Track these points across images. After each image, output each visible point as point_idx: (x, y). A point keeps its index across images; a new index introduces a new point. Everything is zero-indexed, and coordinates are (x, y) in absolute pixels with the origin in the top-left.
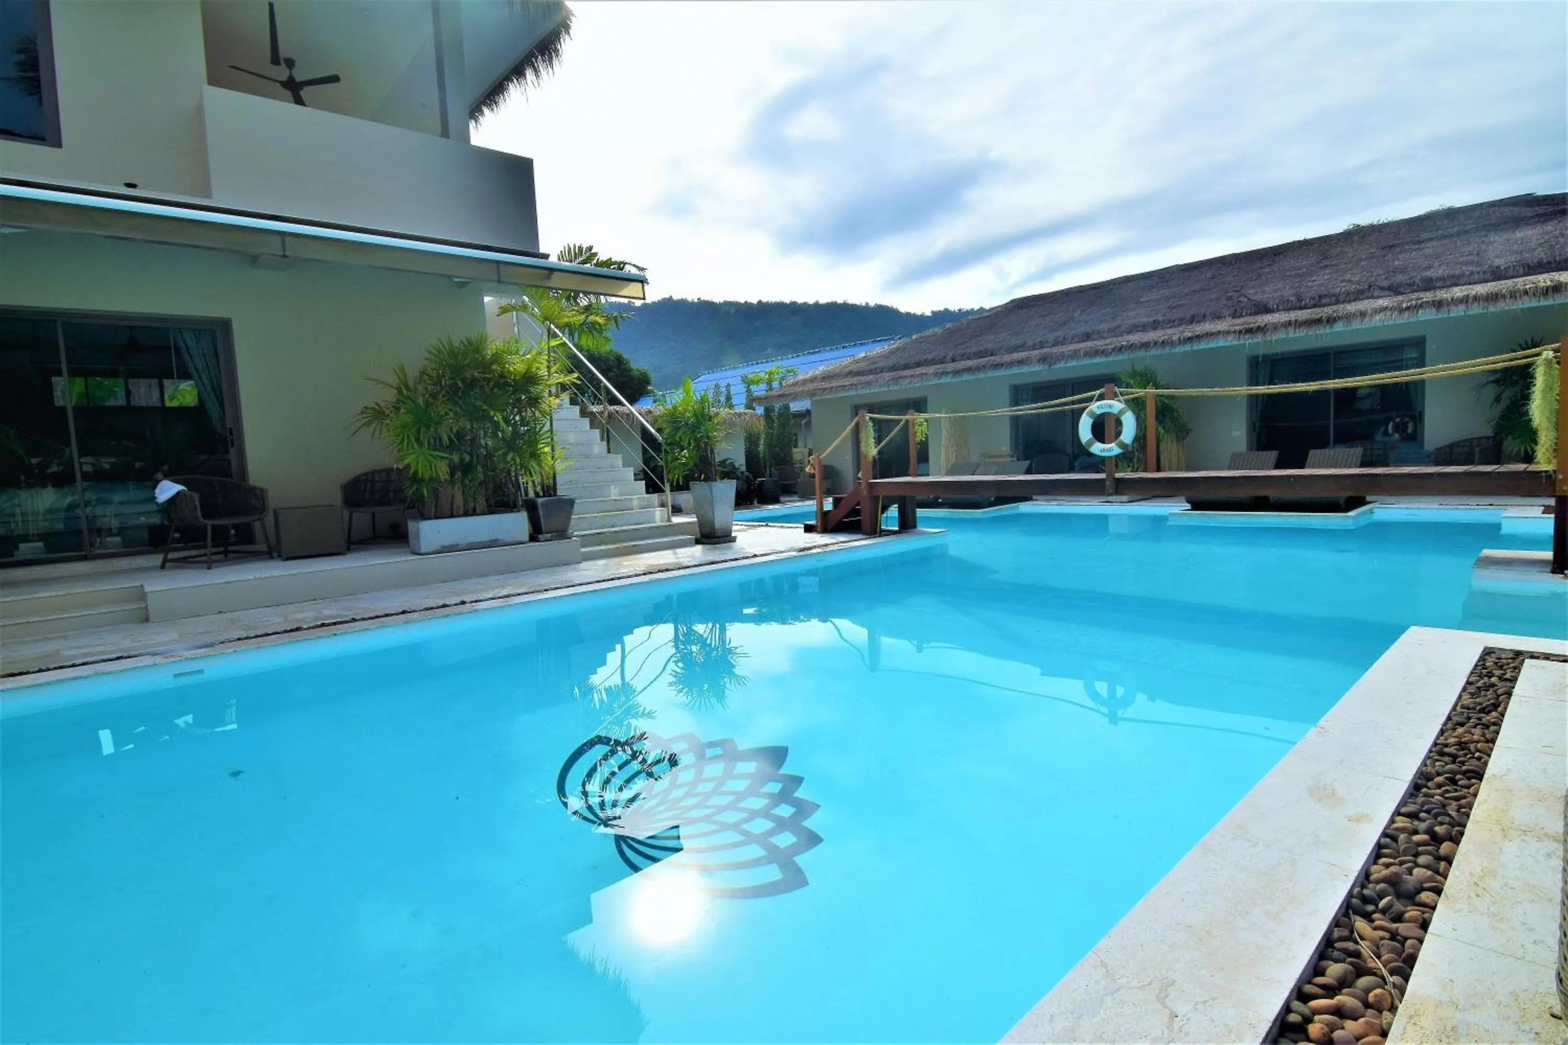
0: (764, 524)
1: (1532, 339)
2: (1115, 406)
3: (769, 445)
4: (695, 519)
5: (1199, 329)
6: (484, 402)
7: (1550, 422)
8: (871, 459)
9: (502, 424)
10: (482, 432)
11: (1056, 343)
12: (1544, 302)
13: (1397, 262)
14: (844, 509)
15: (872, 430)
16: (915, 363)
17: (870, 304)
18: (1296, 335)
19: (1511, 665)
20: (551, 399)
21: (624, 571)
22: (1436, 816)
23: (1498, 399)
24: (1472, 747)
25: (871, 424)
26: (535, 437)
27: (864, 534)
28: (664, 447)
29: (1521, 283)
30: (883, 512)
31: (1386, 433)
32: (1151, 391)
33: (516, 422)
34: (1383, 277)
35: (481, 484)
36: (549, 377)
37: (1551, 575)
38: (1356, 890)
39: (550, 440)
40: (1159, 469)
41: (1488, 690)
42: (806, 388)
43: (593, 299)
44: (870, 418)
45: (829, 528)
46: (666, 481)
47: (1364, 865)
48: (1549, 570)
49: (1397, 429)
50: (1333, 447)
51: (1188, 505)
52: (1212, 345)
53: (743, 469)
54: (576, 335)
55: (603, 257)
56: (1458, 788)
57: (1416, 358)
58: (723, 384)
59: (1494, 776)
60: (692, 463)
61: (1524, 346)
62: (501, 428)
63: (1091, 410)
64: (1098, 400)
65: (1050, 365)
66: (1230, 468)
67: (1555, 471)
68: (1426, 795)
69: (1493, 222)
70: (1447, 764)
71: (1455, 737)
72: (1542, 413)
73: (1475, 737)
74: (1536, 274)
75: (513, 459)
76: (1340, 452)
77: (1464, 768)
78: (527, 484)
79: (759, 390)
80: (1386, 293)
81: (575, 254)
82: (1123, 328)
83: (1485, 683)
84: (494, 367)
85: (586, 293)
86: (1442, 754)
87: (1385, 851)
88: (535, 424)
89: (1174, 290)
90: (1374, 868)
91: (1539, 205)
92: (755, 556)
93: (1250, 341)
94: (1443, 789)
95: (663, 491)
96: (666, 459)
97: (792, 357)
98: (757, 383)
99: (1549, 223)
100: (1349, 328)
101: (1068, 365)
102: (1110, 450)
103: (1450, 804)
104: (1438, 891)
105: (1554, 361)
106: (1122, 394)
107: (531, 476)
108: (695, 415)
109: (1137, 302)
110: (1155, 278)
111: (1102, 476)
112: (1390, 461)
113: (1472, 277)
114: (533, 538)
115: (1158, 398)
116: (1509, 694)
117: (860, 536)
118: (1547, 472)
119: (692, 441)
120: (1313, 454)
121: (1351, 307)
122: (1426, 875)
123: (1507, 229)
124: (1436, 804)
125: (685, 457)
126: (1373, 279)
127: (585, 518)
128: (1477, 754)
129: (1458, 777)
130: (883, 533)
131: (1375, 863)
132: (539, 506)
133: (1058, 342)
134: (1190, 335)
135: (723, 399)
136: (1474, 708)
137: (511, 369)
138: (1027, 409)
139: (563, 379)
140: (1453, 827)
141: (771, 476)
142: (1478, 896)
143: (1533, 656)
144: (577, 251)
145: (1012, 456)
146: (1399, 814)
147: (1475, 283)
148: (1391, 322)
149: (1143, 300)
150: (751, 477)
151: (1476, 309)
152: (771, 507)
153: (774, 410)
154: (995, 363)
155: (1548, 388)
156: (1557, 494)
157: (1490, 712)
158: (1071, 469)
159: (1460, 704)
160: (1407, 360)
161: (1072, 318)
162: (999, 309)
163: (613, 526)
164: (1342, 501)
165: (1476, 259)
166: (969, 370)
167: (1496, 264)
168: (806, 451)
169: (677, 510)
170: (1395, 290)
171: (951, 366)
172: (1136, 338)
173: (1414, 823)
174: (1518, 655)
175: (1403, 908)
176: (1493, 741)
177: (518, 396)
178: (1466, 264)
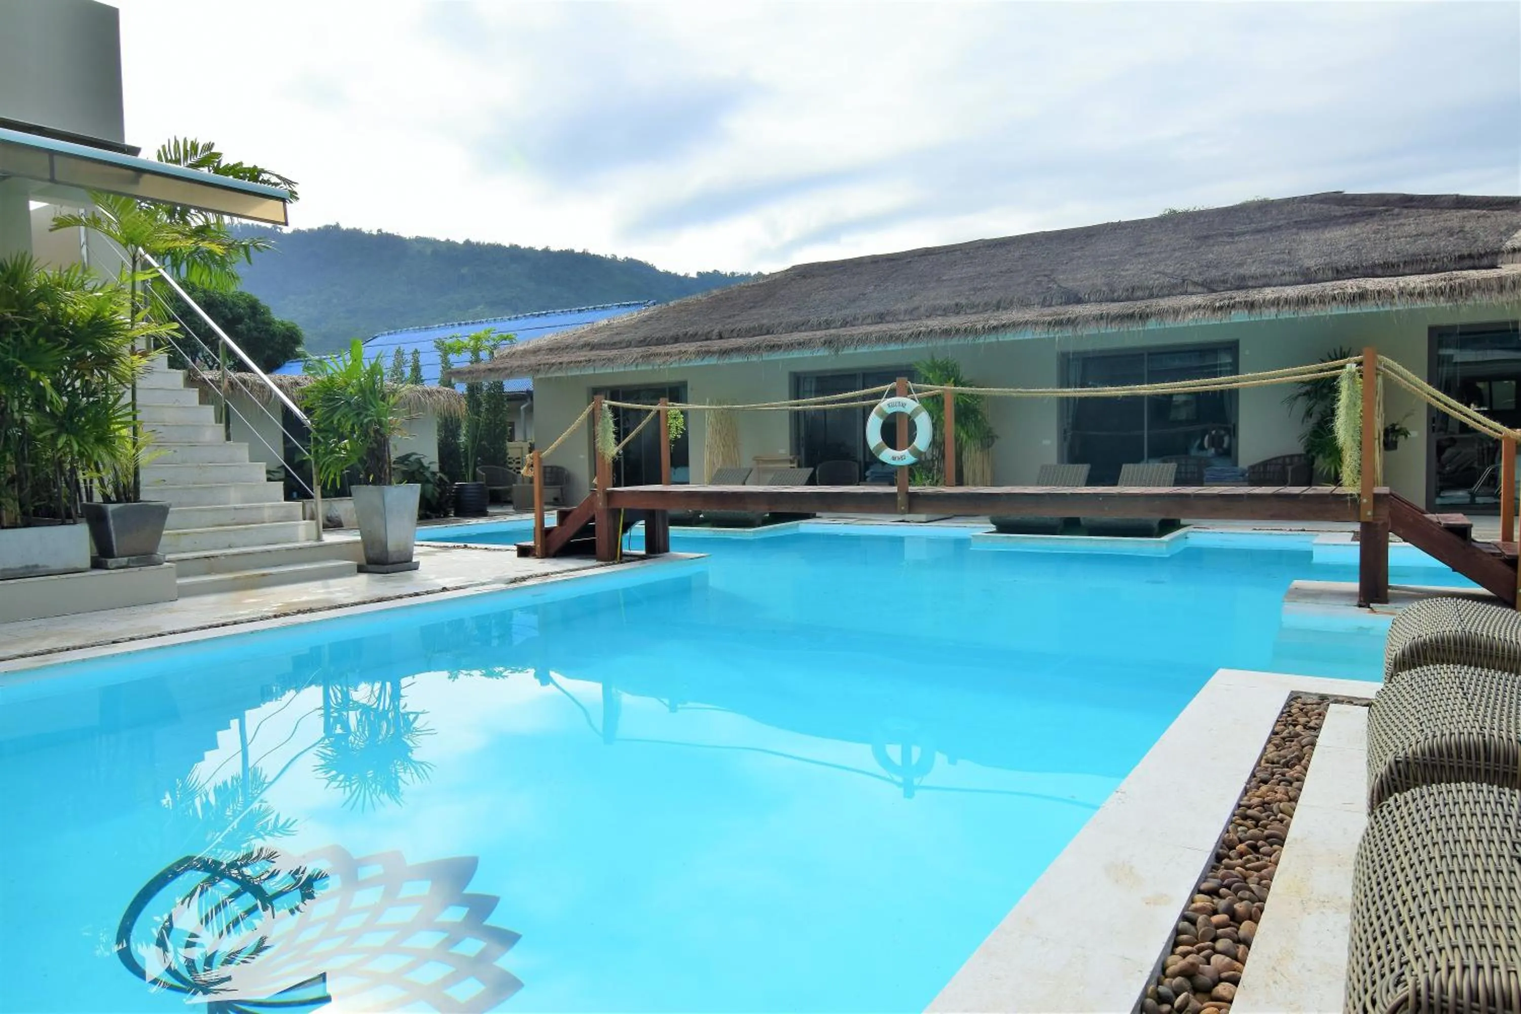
0: (462, 545)
1: (1341, 349)
2: (908, 404)
3: (474, 437)
4: (359, 538)
5: (1005, 317)
6: (20, 359)
7: (1354, 440)
8: (609, 460)
9: (50, 391)
10: (16, 403)
11: (845, 324)
12: (1351, 310)
13: (1211, 256)
14: (573, 526)
15: (611, 422)
16: (672, 337)
17: (618, 257)
18: (1109, 331)
19: (1317, 711)
20: (135, 358)
21: (243, 613)
22: (1236, 892)
23: (1309, 414)
24: (1275, 807)
25: (610, 415)
26: (106, 413)
27: (598, 559)
28: (314, 434)
29: (1330, 287)
30: (625, 530)
31: (1201, 447)
32: (950, 387)
33: (74, 389)
34: (1197, 271)
35: (11, 481)
36: (132, 325)
37: (1357, 608)
38: (1151, 988)
39: (130, 418)
40: (960, 482)
41: (1292, 741)
42: (526, 362)
43: (212, 219)
44: (610, 406)
45: (552, 551)
46: (315, 481)
47: (1160, 957)
48: (1356, 603)
49: (1212, 443)
50: (1148, 462)
51: (992, 525)
52: (1020, 336)
53: (435, 468)
54: (184, 266)
55: (227, 160)
56: (1260, 856)
57: (1231, 364)
58: (408, 350)
59: (1295, 839)
60: (354, 460)
61: (1333, 357)
62: (49, 398)
63: (881, 409)
64: (888, 396)
65: (837, 351)
66: (1038, 484)
67: (1359, 495)
68: (1227, 867)
69: (1304, 219)
70: (1249, 829)
71: (1258, 797)
72: (1346, 430)
73: (1279, 796)
74: (1344, 279)
75: (68, 444)
76: (1154, 467)
77: (1266, 832)
78: (91, 481)
79: (461, 361)
80: (1200, 289)
81: (186, 151)
82: (922, 310)
83: (1290, 733)
84: (41, 306)
85: (200, 210)
86: (1245, 817)
87: (1184, 937)
88: (107, 394)
89: (979, 269)
90: (1172, 959)
91: (1347, 205)
92: (444, 589)
93: (1060, 335)
94: (1244, 858)
95: (312, 497)
96: (317, 451)
97: (509, 319)
98: (459, 350)
99: (1358, 224)
100: (1162, 326)
101: (859, 350)
102: (902, 458)
103: (1251, 876)
104: (1235, 982)
105: (1358, 374)
106: (917, 391)
107: (98, 470)
108: (362, 391)
109: (939, 280)
110: (958, 252)
111: (894, 489)
112: (1205, 479)
113: (1284, 278)
114: (97, 564)
115: (959, 397)
116: (1313, 744)
117: (593, 563)
118: (1351, 495)
119: (356, 428)
120: (1127, 469)
121: (1165, 303)
122: (1223, 963)
123: (1317, 228)
124: (1237, 877)
125: (345, 449)
126: (1186, 273)
127: (185, 534)
128: (1280, 815)
129: (1260, 843)
130: (625, 558)
131: (1173, 953)
132: (110, 515)
133: (847, 323)
134: (995, 323)
135: (408, 372)
136: (1278, 763)
137: (69, 310)
138: (811, 403)
139: (153, 329)
140: (1253, 902)
141: (475, 478)
142: (1275, 982)
143: (1338, 701)
144: (188, 148)
145: (791, 462)
146: (1200, 892)
147: (1286, 285)
148: (1204, 323)
149: (944, 278)
150: (445, 478)
151: (1287, 314)
152: (473, 521)
153: (481, 390)
154: (772, 343)
155: (1352, 405)
156: (1363, 519)
157: (1294, 765)
158: (862, 480)
159: (1264, 757)
160: (1221, 365)
161: (864, 295)
162: (777, 276)
163: (230, 547)
164: (1155, 525)
165: (1286, 257)
166: (738, 350)
167: (1306, 265)
168: (526, 446)
169: (333, 524)
170: (1209, 287)
171: (717, 344)
172: (935, 323)
173: (1215, 901)
174: (1323, 699)
175: (1199, 1005)
176: (1295, 799)
177: (80, 351)
178: (1278, 262)
